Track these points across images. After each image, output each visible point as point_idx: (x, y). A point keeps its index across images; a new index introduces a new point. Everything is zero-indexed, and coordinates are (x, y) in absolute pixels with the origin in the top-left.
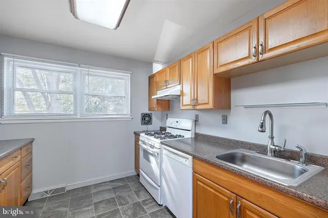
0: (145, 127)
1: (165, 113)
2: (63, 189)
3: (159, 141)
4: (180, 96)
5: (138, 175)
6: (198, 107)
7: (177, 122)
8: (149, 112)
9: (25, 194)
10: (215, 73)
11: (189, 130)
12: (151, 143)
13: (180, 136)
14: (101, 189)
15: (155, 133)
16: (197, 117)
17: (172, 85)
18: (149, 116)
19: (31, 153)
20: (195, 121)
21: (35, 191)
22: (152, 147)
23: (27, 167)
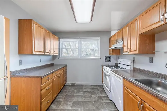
0: (107, 63)
1: (118, 56)
2: (75, 84)
3: (110, 69)
4: (122, 47)
5: (103, 85)
6: (131, 53)
7: (123, 61)
8: (109, 56)
9: (65, 82)
10: (140, 33)
11: (129, 66)
12: (107, 70)
13: (124, 68)
14: (87, 87)
15: (111, 66)
16: (134, 58)
17: (119, 42)
18: (109, 58)
19: (66, 69)
20: (133, 61)
21: (67, 82)
22: (108, 72)
23: (65, 73)
